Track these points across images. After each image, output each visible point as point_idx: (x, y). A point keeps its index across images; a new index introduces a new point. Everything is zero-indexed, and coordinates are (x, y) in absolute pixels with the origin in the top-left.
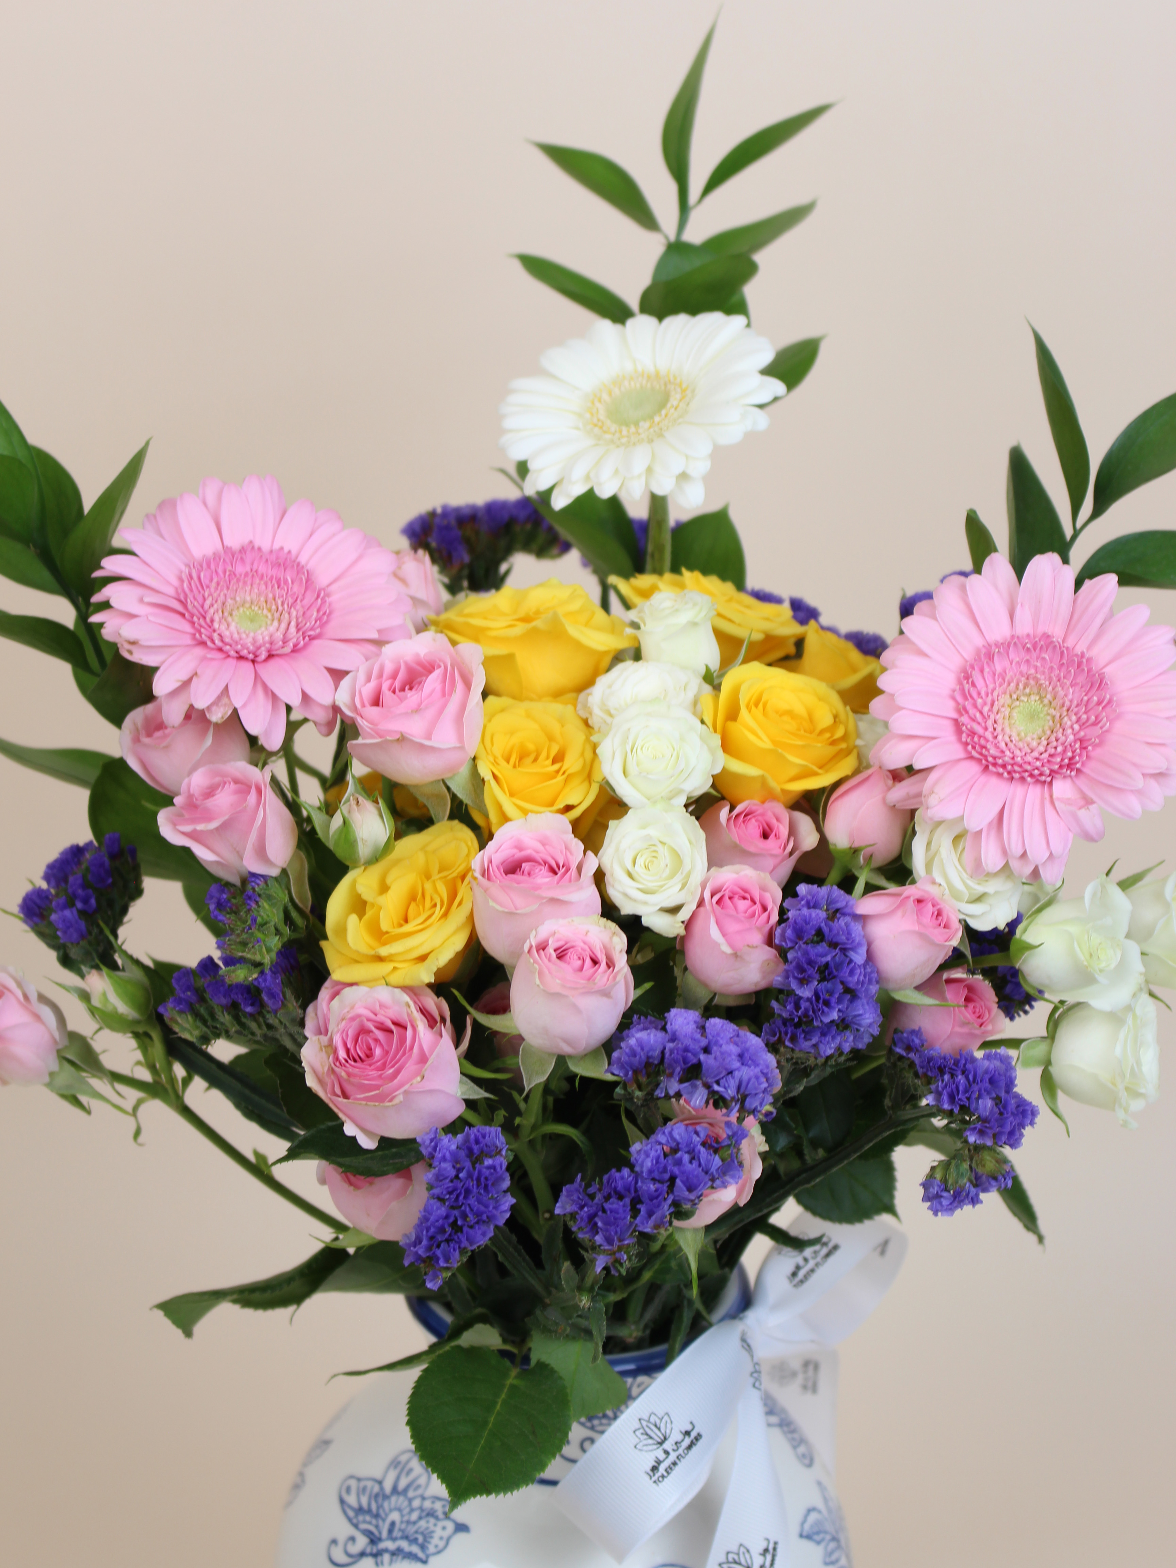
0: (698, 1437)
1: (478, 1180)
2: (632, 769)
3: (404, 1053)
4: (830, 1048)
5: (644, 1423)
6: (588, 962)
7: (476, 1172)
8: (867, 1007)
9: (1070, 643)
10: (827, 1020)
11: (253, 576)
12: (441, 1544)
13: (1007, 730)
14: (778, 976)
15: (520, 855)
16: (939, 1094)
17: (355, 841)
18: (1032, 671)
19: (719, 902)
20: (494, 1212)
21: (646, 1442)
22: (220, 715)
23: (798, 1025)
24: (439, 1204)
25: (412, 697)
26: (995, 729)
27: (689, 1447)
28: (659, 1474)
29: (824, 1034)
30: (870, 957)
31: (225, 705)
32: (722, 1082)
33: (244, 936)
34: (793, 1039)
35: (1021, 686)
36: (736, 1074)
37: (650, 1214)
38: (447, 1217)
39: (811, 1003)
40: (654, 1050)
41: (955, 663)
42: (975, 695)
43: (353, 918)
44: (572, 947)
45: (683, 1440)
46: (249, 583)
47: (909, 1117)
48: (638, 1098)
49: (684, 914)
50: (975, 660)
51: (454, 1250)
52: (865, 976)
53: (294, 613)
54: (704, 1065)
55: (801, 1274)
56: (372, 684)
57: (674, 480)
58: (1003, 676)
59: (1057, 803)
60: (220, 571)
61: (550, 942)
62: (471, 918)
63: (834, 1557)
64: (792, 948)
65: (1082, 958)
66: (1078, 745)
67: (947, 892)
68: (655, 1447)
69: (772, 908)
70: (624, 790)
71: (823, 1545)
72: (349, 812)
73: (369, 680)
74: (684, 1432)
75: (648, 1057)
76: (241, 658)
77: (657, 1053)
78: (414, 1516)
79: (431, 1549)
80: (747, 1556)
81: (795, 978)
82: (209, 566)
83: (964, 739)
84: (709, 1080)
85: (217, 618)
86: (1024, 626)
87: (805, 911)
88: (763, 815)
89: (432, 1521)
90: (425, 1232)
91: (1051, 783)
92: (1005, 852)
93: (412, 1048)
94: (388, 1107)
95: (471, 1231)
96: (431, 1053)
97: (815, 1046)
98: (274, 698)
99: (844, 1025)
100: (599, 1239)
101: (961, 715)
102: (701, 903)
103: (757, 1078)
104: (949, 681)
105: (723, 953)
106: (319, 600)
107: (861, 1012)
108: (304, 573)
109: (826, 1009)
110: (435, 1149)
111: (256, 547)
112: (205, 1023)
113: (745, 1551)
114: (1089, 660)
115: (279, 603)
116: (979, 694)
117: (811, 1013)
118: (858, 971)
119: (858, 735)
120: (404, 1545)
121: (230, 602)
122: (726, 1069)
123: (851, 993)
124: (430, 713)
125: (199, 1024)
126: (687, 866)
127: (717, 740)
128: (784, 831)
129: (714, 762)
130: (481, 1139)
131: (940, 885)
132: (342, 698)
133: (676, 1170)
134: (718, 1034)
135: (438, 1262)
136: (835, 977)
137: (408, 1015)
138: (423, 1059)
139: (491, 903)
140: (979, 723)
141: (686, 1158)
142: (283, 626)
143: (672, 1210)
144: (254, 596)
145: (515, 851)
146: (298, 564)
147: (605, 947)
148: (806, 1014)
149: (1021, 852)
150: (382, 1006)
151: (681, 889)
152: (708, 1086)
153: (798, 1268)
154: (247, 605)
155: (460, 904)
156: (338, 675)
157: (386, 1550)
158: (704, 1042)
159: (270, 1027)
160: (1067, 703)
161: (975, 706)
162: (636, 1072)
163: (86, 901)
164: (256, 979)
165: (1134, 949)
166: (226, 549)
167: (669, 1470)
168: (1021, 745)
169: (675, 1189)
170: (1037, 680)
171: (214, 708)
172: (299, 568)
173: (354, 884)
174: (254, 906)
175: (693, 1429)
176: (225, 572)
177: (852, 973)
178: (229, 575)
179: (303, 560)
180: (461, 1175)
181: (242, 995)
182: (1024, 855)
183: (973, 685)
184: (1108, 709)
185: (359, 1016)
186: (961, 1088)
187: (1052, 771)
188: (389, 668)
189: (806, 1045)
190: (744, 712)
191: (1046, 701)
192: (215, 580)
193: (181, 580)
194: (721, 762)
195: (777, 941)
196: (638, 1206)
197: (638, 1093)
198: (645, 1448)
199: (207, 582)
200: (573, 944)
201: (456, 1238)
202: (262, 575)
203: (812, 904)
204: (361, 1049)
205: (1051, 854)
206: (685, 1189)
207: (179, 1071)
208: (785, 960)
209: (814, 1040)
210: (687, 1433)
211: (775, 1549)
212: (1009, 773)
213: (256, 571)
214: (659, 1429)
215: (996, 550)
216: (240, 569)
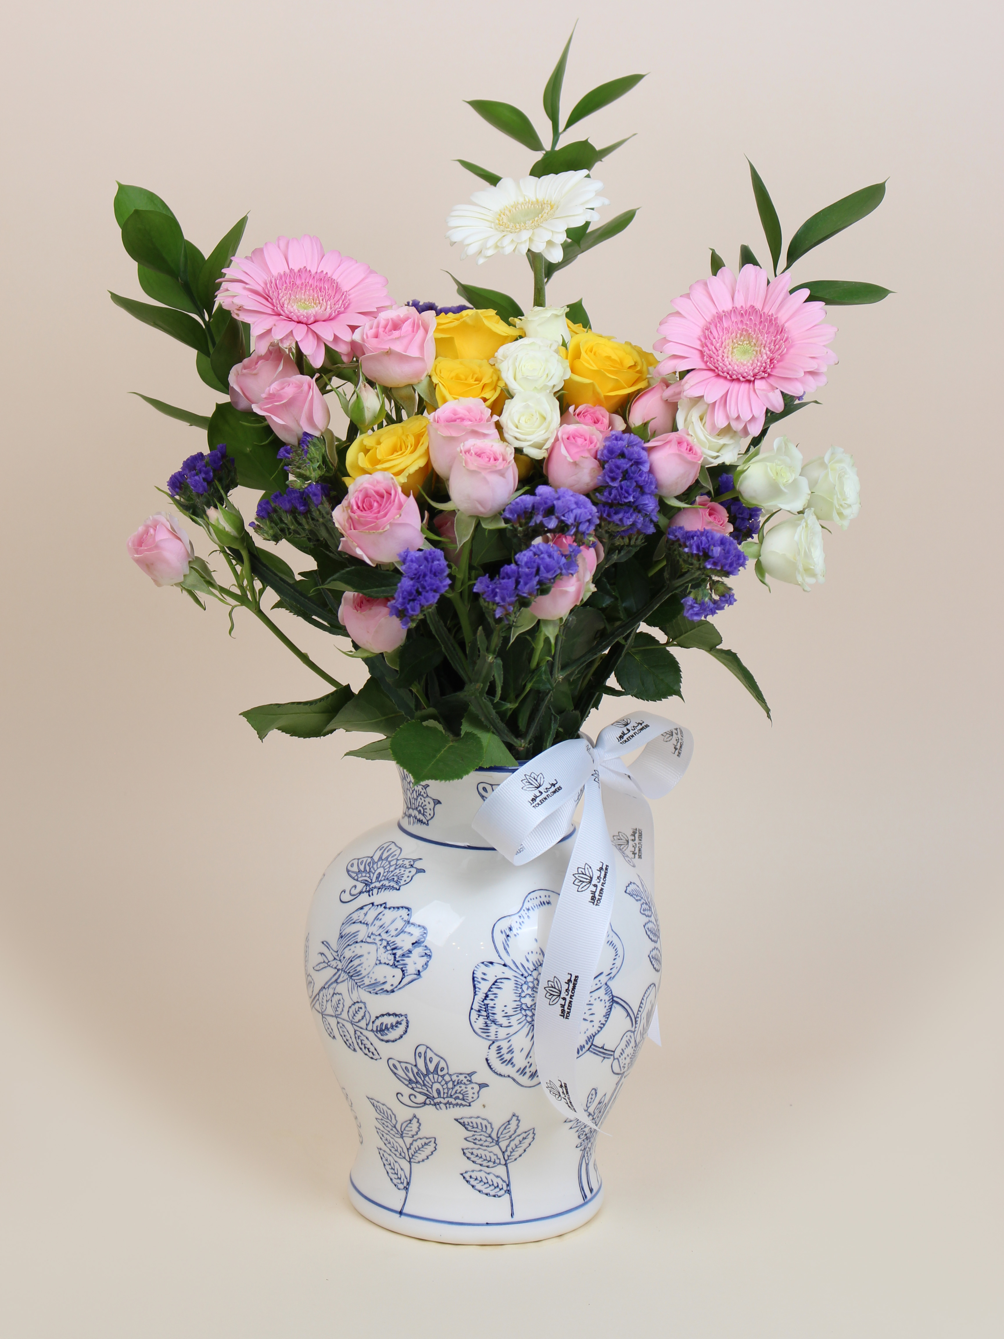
0: (560, 788)
1: (431, 571)
2: (519, 376)
3: (390, 503)
4: (630, 522)
5: (528, 777)
6: (492, 459)
7: (430, 565)
8: (650, 500)
9: (766, 310)
10: (627, 501)
11: (306, 285)
12: (408, 880)
13: (730, 356)
14: (599, 476)
15: (454, 417)
16: (691, 547)
17: (363, 408)
18: (745, 327)
19: (568, 439)
20: (440, 584)
21: (528, 786)
22: (288, 344)
23: (611, 505)
24: (409, 580)
25: (396, 334)
26: (723, 356)
27: (554, 792)
28: (536, 803)
29: (626, 512)
30: (651, 471)
31: (291, 340)
32: (566, 515)
33: (301, 462)
34: (609, 515)
35: (738, 335)
36: (574, 511)
37: (526, 584)
38: (414, 586)
39: (618, 491)
40: (529, 504)
41: (702, 323)
42: (712, 338)
43: (362, 454)
44: (484, 453)
45: (550, 788)
46: (304, 289)
47: (678, 584)
48: (520, 532)
49: (548, 445)
50: (712, 320)
51: (417, 604)
52: (648, 479)
53: (329, 303)
54: (556, 506)
55: (625, 737)
56: (373, 331)
57: (545, 243)
58: (727, 329)
59: (757, 391)
60: (287, 281)
61: (472, 448)
62: (427, 452)
63: (646, 913)
64: (608, 462)
65: (772, 476)
66: (769, 360)
67: (695, 440)
68: (534, 789)
69: (596, 443)
70: (514, 386)
71: (639, 903)
72: (360, 392)
73: (371, 328)
74: (551, 783)
75: (526, 508)
76: (299, 322)
77: (530, 506)
78: (392, 869)
79: (402, 882)
80: (590, 870)
81: (609, 477)
82: (281, 278)
83: (705, 360)
84: (559, 515)
85: (286, 303)
86: (740, 302)
87: (615, 442)
88: (594, 413)
89: (403, 869)
90: (401, 595)
91: (754, 381)
92: (728, 417)
93: (394, 501)
94: (381, 534)
95: (427, 594)
96: (405, 502)
97: (621, 520)
98: (318, 338)
99: (636, 508)
100: (497, 599)
101: (703, 347)
102: (557, 439)
103: (586, 513)
104: (698, 332)
105: (570, 462)
106: (343, 296)
107: (647, 502)
108: (335, 283)
109: (626, 495)
110: (407, 556)
111: (308, 270)
112: (277, 525)
113: (589, 867)
114: (776, 319)
115: (321, 299)
116: (715, 339)
117: (618, 497)
118: (645, 475)
119: (649, 373)
120: (386, 883)
121: (293, 297)
122: (569, 508)
123: (641, 489)
124: (405, 341)
125: (273, 525)
126: (549, 419)
127: (567, 363)
128: (606, 421)
129: (564, 373)
130: (432, 553)
131: (692, 436)
132: (357, 336)
133: (540, 562)
134: (564, 493)
135: (408, 612)
136: (632, 478)
137: (393, 484)
138: (400, 506)
139: (439, 433)
140: (714, 353)
141: (546, 556)
142: (323, 308)
143: (538, 587)
144: (306, 296)
145: (453, 415)
146: (332, 279)
147: (503, 455)
148: (615, 499)
149: (736, 416)
150: (378, 482)
151: (545, 433)
152: (558, 518)
153: (624, 734)
154: (303, 301)
155: (422, 444)
156: (353, 328)
157: (375, 887)
158: (557, 496)
159: (313, 519)
160: (764, 342)
161: (712, 344)
162: (518, 516)
163: (207, 473)
164: (306, 488)
165: (804, 483)
166: (291, 270)
167: (542, 801)
168: (738, 363)
169: (540, 572)
170: (747, 331)
171: (285, 341)
172: (331, 281)
173: (362, 440)
174: (306, 447)
175: (556, 784)
176: (290, 283)
177: (641, 476)
178: (293, 284)
179: (334, 277)
180: (421, 567)
181: (299, 500)
182: (738, 418)
183: (711, 332)
184: (786, 343)
185: (364, 488)
186: (703, 542)
187: (755, 375)
188: (383, 323)
189: (616, 518)
190: (583, 354)
191: (752, 344)
192: (285, 285)
193: (266, 284)
194: (569, 374)
195: (598, 457)
196: (520, 579)
197: (520, 529)
198: (528, 789)
199: (280, 287)
200: (485, 451)
201: (418, 598)
202: (311, 285)
203: (618, 439)
204: (366, 506)
205: (753, 416)
206: (545, 572)
207: (258, 585)
208: (604, 468)
209: (620, 516)
210: (553, 785)
211: (606, 869)
212: (731, 377)
213: (308, 283)
214: (536, 780)
215: (725, 266)
216: (298, 282)
